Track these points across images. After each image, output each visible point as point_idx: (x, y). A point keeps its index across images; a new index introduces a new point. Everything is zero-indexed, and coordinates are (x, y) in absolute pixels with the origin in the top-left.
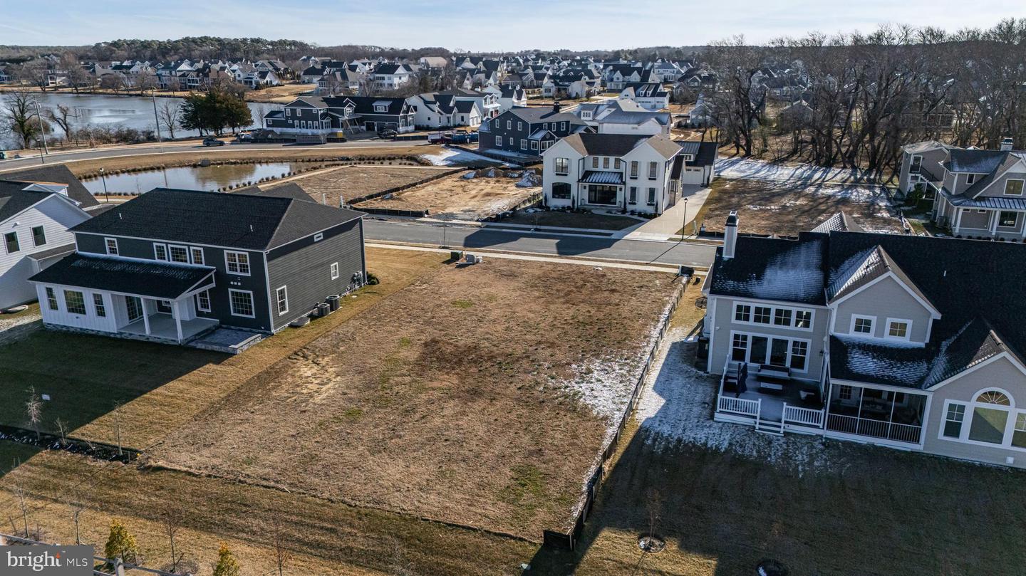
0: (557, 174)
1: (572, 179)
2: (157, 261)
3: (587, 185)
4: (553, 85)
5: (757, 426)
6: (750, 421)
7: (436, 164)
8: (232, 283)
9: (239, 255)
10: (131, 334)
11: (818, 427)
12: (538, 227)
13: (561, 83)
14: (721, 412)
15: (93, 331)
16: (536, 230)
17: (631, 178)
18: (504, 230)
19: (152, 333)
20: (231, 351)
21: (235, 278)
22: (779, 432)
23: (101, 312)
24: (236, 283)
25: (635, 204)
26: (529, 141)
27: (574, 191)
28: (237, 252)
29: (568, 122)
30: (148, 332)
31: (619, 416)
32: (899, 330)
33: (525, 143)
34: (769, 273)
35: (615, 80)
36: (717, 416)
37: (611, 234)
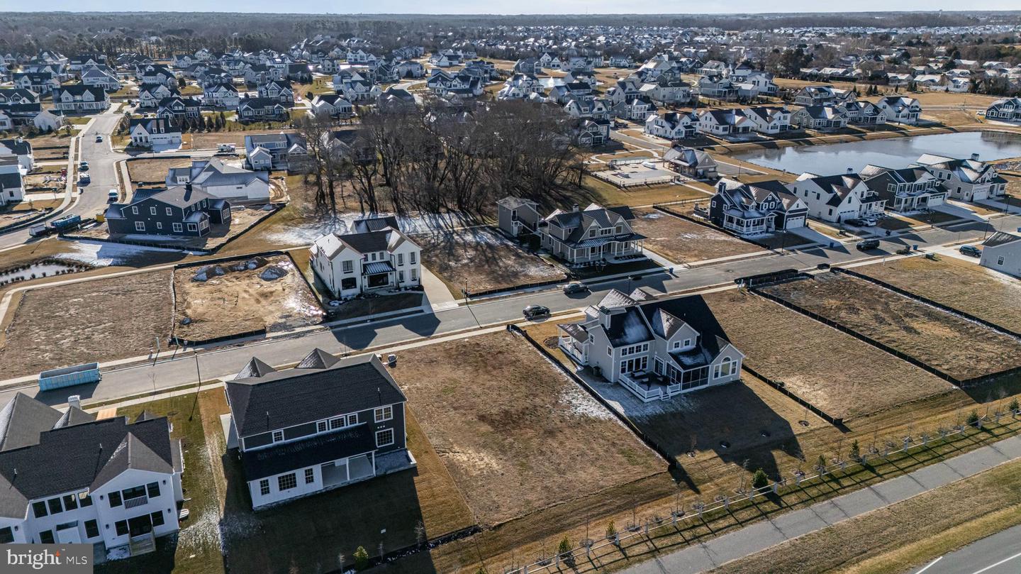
0: (344, 273)
1: (357, 273)
2: (318, 433)
3: (366, 275)
5: (662, 399)
7: (96, 264)
8: (378, 428)
9: (385, 409)
10: (335, 486)
11: (679, 390)
15: (302, 495)
16: (371, 320)
17: (399, 265)
19: (351, 478)
21: (381, 424)
22: (669, 398)
23: (309, 480)
24: (381, 427)
25: (404, 282)
26: (184, 224)
27: (359, 283)
29: (206, 199)
30: (348, 479)
31: (612, 416)
32: (687, 343)
33: (179, 226)
34: (626, 331)
35: (63, 100)
36: (646, 401)
37: (422, 311)
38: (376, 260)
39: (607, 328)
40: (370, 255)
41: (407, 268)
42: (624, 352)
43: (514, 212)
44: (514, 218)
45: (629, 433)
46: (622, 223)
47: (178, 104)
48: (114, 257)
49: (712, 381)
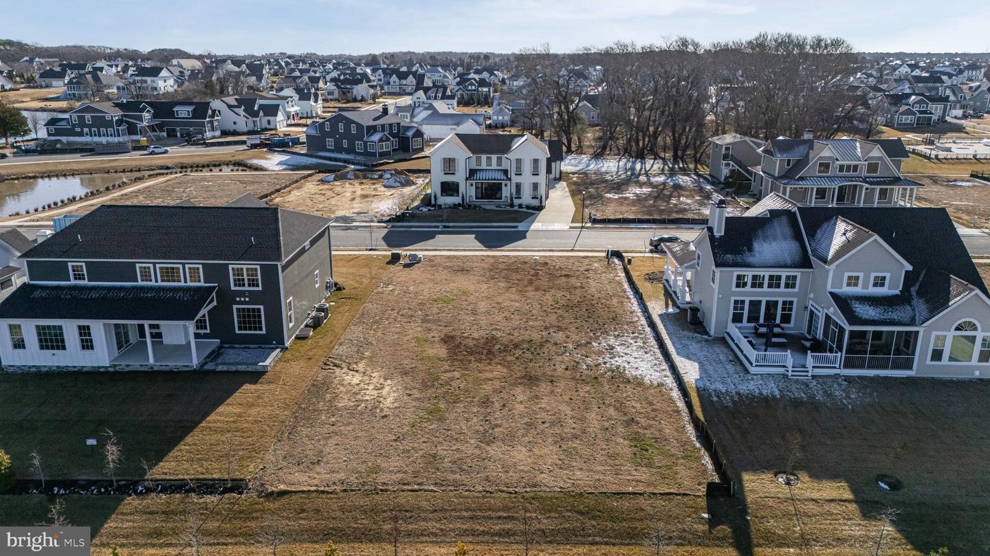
0: (445, 174)
1: (460, 177)
2: (140, 283)
3: (474, 182)
4: (335, 87)
5: (790, 374)
6: (782, 370)
7: (270, 168)
8: (238, 299)
9: (248, 269)
10: (127, 366)
11: (835, 368)
12: (447, 224)
13: (342, 86)
14: (756, 366)
15: (75, 367)
16: (445, 227)
17: (516, 174)
18: (413, 229)
19: (155, 361)
20: (260, 369)
21: (242, 294)
22: (807, 376)
23: (87, 344)
24: (243, 299)
25: (520, 198)
26: (366, 143)
27: (462, 189)
28: (245, 266)
29: (399, 124)
30: (151, 360)
31: (670, 381)
32: (880, 282)
33: (361, 145)
34: (756, 246)
35: (392, 83)
36: (753, 370)
37: (516, 227)
38: (490, 164)
39: (717, 234)
40: (484, 157)
41: (527, 180)
42: (741, 283)
43: (727, 149)
44: (726, 157)
45: (678, 412)
46: (880, 158)
47: (472, 84)
48: (289, 165)
49: (922, 365)
